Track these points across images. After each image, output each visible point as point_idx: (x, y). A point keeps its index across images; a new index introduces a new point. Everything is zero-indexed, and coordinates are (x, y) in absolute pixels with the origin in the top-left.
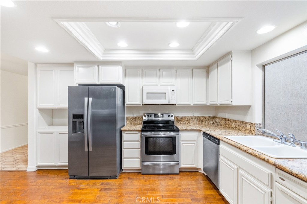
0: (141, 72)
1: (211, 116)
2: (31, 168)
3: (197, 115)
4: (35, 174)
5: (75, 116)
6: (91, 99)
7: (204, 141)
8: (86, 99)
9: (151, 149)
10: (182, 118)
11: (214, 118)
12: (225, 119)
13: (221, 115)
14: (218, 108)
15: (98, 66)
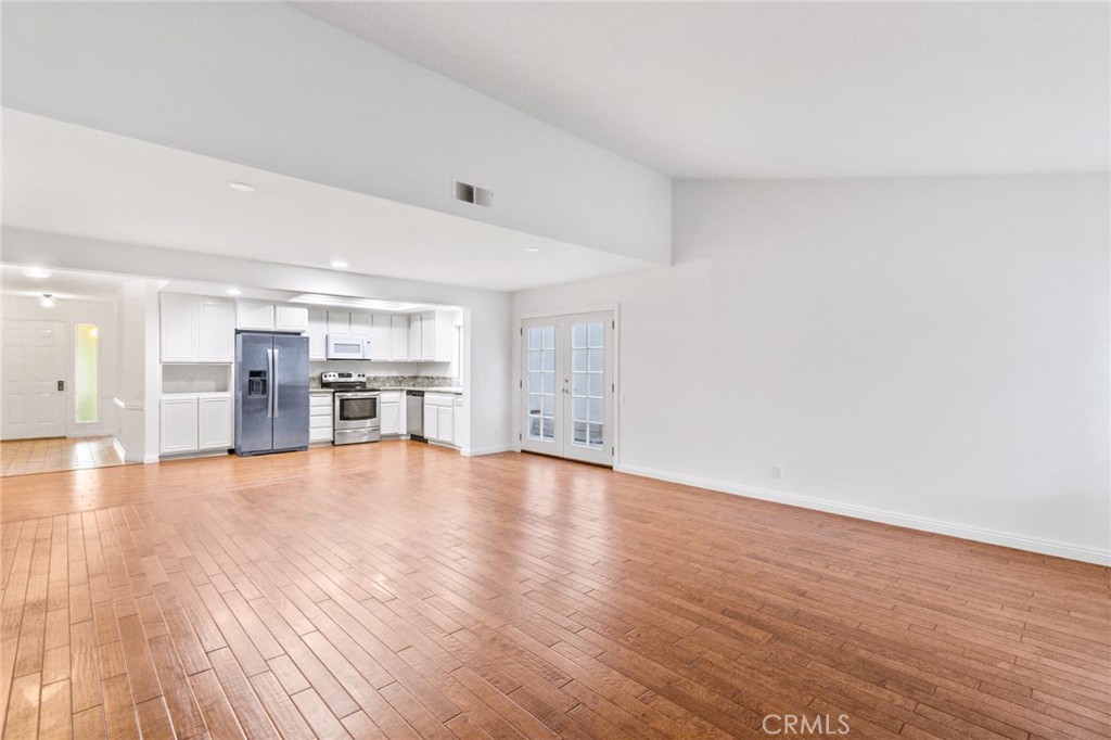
0: (325, 314)
1: (412, 375)
2: (151, 457)
3: (394, 374)
4: (157, 467)
5: (253, 374)
6: (276, 351)
7: (408, 401)
8: (270, 351)
9: (346, 414)
10: (375, 378)
11: (415, 378)
12: (428, 378)
13: (423, 374)
14: (419, 365)
15: (275, 307)
